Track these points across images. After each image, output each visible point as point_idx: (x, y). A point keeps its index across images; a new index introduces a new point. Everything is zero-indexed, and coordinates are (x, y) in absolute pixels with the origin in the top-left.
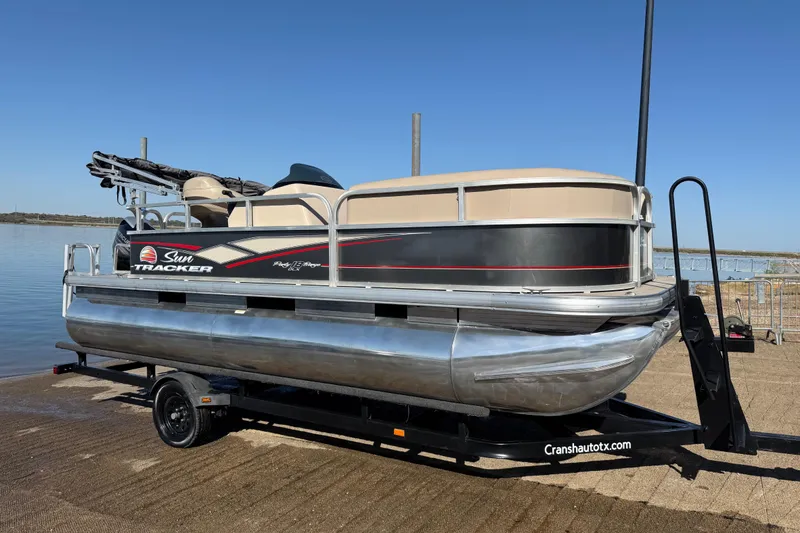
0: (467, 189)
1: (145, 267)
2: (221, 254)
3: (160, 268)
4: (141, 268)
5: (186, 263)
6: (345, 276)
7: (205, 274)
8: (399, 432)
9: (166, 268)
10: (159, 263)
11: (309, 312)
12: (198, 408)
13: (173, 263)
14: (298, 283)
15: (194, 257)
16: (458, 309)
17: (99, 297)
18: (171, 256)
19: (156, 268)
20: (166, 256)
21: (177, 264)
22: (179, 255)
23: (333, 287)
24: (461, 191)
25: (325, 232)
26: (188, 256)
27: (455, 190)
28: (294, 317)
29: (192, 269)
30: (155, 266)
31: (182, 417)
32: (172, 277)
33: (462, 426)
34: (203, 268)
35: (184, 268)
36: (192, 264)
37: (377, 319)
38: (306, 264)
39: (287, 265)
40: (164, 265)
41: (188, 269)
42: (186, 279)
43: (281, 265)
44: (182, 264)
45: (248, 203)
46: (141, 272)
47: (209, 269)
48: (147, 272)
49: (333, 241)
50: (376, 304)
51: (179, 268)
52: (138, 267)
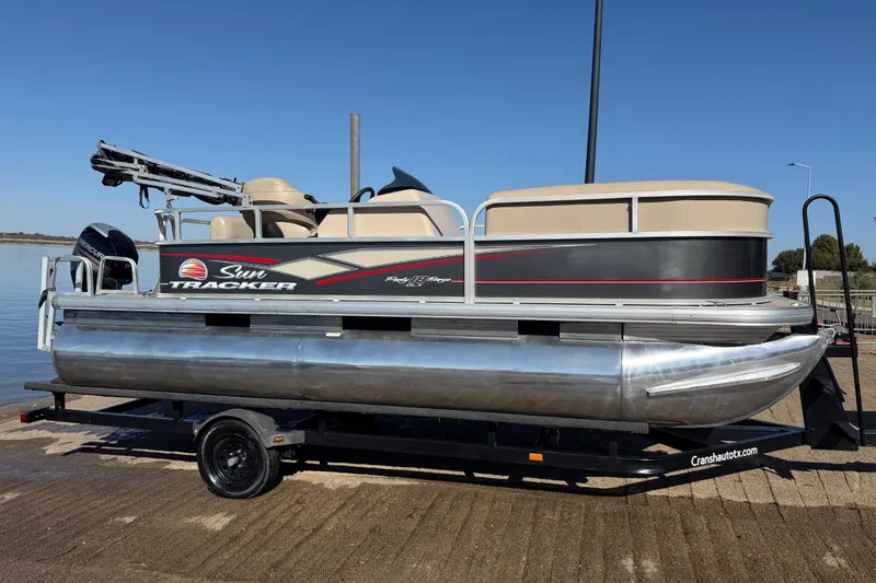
1: (187, 285)
2: (309, 268)
3: (214, 285)
4: (181, 285)
5: (255, 279)
6: (481, 291)
8: (536, 457)
9: (222, 286)
10: (210, 279)
11: (432, 333)
12: (268, 449)
13: (234, 280)
14: (422, 300)
15: (266, 271)
16: (623, 324)
18: (232, 271)
19: (207, 286)
20: (223, 270)
21: (241, 280)
22: (244, 269)
23: (469, 304)
24: (635, 202)
26: (258, 270)
28: (409, 338)
29: (264, 286)
30: (204, 282)
31: (240, 462)
33: (613, 445)
34: (281, 285)
35: (252, 286)
36: (264, 280)
37: (520, 338)
38: (431, 279)
39: (405, 280)
40: (219, 282)
41: (258, 286)
42: (258, 298)
43: (396, 280)
44: (249, 281)
45: (351, 211)
46: (180, 290)
47: (292, 286)
48: (191, 290)
49: (470, 253)
50: (520, 321)
51: (244, 285)
52: (176, 284)
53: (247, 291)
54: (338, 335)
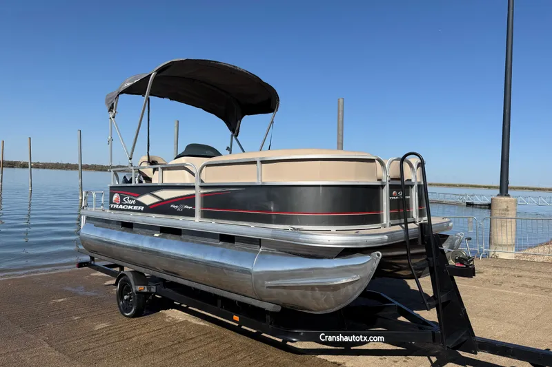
0: (263, 162)
1: (115, 206)
2: (148, 200)
3: (121, 207)
4: (113, 206)
5: (132, 205)
6: (205, 215)
7: (140, 211)
8: (236, 318)
9: (124, 207)
10: (121, 204)
11: (190, 238)
13: (127, 204)
14: (181, 218)
15: (136, 201)
16: (260, 239)
17: (97, 223)
18: (126, 200)
20: (124, 199)
21: (129, 205)
22: (130, 199)
23: (197, 222)
24: (258, 163)
25: (193, 187)
26: (133, 200)
27: (255, 162)
28: (181, 240)
29: (135, 208)
30: (119, 205)
31: (130, 298)
32: (125, 212)
33: (268, 317)
34: (139, 208)
35: (131, 207)
36: (135, 205)
37: (221, 243)
38: (185, 207)
39: (177, 207)
40: (123, 205)
41: (133, 208)
42: (132, 214)
43: (174, 207)
45: (160, 169)
47: (142, 208)
48: (116, 209)
49: (198, 192)
50: (220, 234)
51: (129, 207)
53: (130, 210)
54: (158, 235)
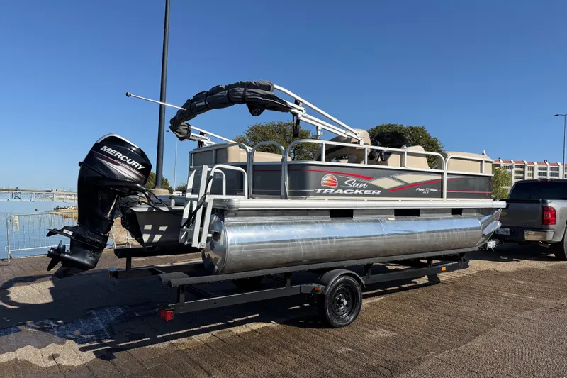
1: (326, 191)
2: (386, 183)
4: (322, 191)
5: (362, 188)
9: (345, 192)
10: (339, 188)
15: (368, 184)
18: (351, 183)
19: (337, 192)
20: (346, 182)
21: (355, 189)
22: (357, 182)
23: (444, 202)
26: (364, 183)
29: (366, 192)
30: (336, 190)
34: (374, 192)
35: (360, 192)
36: (367, 189)
38: (431, 189)
39: (423, 190)
40: (344, 189)
41: (363, 192)
42: (365, 199)
43: (420, 190)
44: (359, 189)
47: (379, 192)
48: (327, 194)
49: (445, 178)
51: (357, 192)
52: (319, 190)
53: (358, 195)
54: (393, 219)
